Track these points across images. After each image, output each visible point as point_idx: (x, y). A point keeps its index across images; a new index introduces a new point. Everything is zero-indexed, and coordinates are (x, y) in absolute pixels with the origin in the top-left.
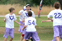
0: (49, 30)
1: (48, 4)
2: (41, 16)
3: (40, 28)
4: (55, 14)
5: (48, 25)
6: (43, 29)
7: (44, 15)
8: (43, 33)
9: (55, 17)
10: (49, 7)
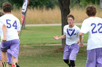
0: (41, 50)
1: (40, 4)
2: (26, 26)
3: (25, 46)
4: (91, 25)
5: (40, 42)
6: (31, 49)
7: (32, 24)
8: (31, 55)
9: (92, 31)
10: (40, 9)
